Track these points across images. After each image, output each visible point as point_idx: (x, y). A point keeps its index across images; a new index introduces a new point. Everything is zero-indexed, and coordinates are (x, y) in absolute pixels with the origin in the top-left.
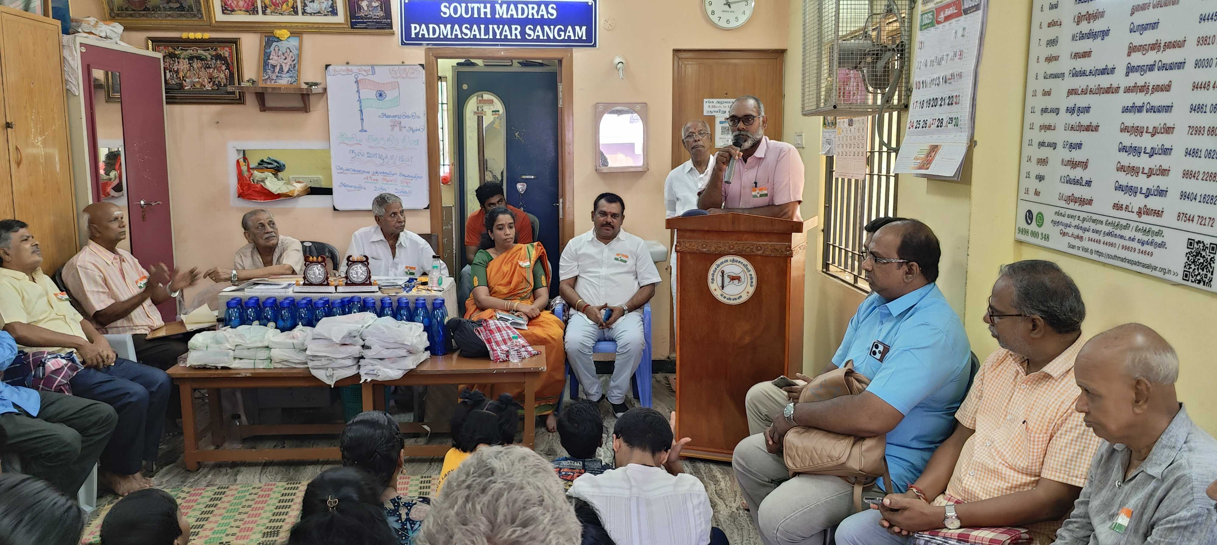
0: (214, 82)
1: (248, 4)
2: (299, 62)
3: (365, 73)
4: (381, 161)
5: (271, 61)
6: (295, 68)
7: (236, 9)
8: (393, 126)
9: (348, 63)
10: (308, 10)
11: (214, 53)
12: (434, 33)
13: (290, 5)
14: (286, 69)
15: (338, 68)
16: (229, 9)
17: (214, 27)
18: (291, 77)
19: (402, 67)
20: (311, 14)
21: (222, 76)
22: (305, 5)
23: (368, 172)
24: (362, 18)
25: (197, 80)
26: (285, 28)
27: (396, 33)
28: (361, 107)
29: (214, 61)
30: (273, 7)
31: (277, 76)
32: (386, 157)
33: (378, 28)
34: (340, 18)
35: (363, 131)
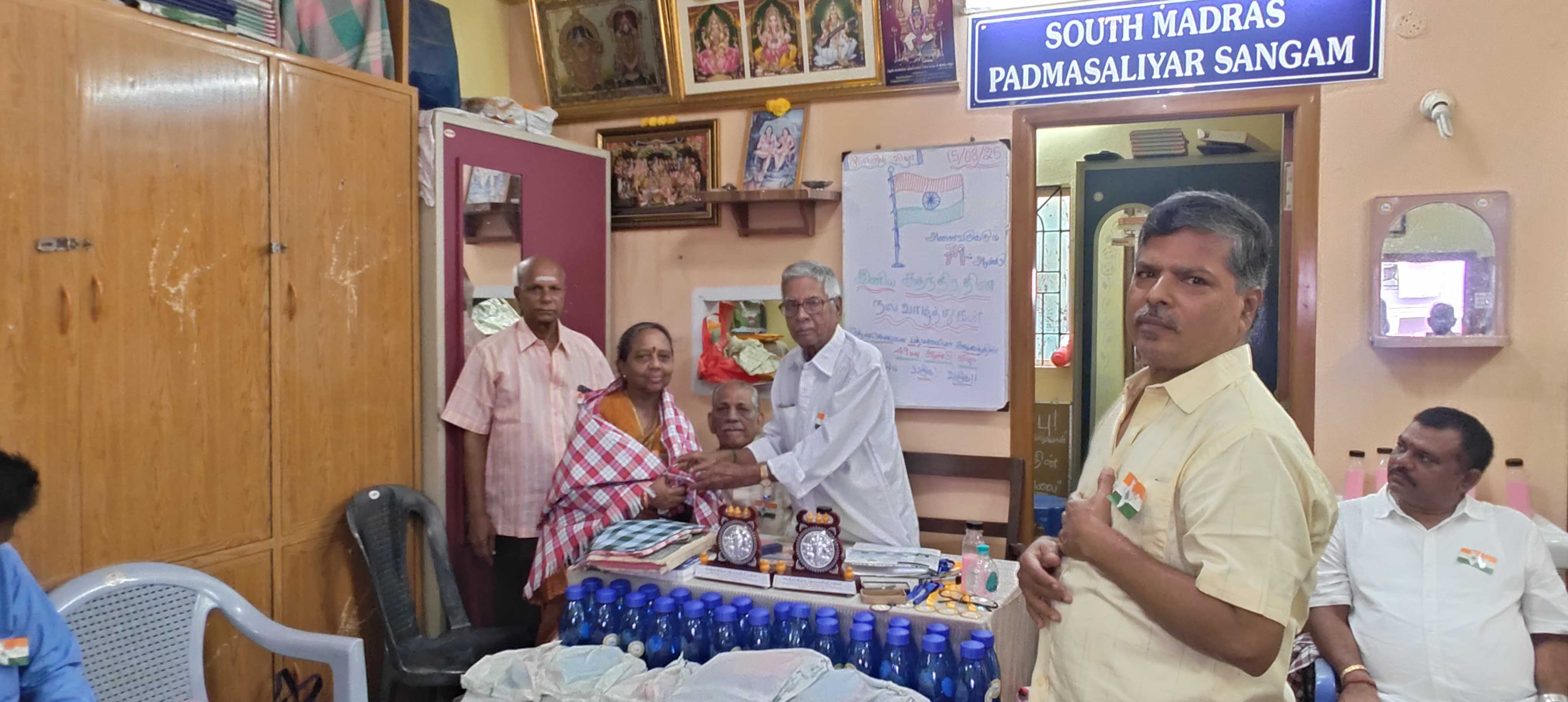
0: (680, 192)
1: (731, 63)
2: (800, 151)
3: (906, 164)
4: (926, 321)
5: (758, 153)
6: (794, 159)
7: (713, 72)
8: (949, 256)
9: (878, 147)
10: (820, 61)
11: (681, 146)
12: (1031, 80)
13: (792, 55)
14: (779, 164)
15: (861, 156)
16: (705, 73)
17: (682, 104)
18: (786, 176)
19: (973, 147)
20: (823, 68)
21: (691, 182)
22: (814, 54)
23: (903, 340)
24: (904, 64)
25: (657, 191)
26: (783, 96)
27: (962, 87)
28: (896, 223)
29: (681, 159)
30: (767, 62)
31: (765, 177)
32: (935, 313)
33: (931, 81)
34: (870, 70)
35: (898, 265)
